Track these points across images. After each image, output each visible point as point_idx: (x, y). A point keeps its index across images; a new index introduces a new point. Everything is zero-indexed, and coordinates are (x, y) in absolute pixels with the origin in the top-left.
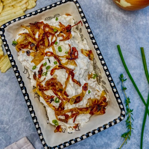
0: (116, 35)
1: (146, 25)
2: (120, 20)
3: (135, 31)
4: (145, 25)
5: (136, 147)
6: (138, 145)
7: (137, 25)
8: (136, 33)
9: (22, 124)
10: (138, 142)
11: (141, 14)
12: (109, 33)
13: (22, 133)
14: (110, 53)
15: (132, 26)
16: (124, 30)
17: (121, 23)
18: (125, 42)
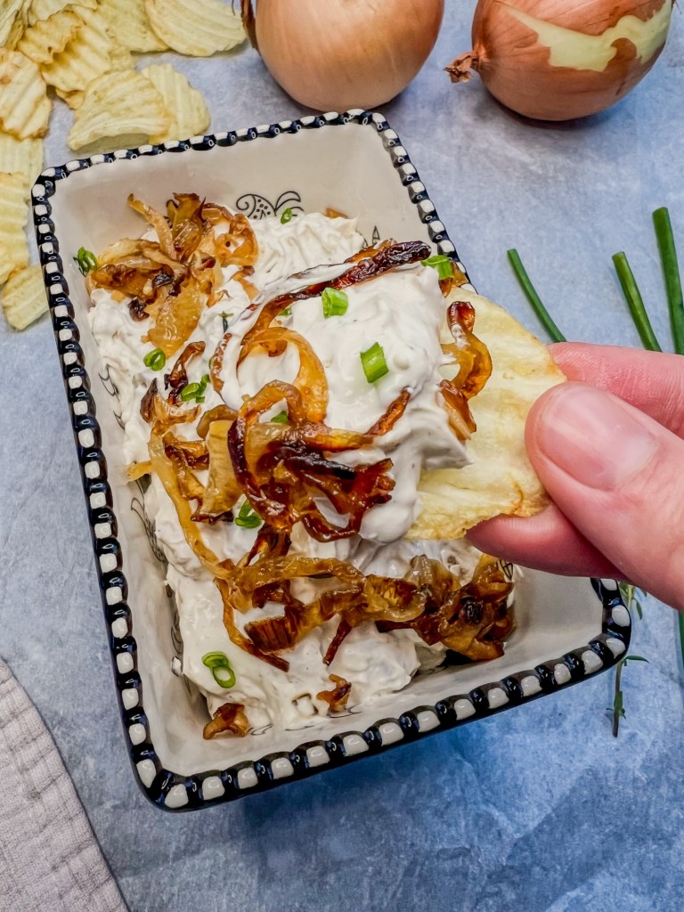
0: (503, 217)
1: (620, 194)
2: (515, 170)
3: (578, 212)
4: (617, 196)
5: (660, 687)
6: (671, 675)
7: (585, 194)
8: (583, 219)
9: (70, 553)
10: (669, 657)
11: (597, 159)
12: (475, 210)
13: (61, 595)
14: (482, 279)
15: (563, 194)
16: (534, 202)
17: (519, 178)
18: (545, 240)
